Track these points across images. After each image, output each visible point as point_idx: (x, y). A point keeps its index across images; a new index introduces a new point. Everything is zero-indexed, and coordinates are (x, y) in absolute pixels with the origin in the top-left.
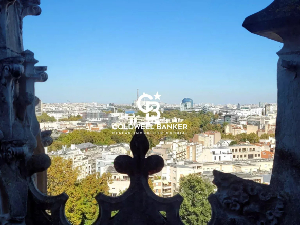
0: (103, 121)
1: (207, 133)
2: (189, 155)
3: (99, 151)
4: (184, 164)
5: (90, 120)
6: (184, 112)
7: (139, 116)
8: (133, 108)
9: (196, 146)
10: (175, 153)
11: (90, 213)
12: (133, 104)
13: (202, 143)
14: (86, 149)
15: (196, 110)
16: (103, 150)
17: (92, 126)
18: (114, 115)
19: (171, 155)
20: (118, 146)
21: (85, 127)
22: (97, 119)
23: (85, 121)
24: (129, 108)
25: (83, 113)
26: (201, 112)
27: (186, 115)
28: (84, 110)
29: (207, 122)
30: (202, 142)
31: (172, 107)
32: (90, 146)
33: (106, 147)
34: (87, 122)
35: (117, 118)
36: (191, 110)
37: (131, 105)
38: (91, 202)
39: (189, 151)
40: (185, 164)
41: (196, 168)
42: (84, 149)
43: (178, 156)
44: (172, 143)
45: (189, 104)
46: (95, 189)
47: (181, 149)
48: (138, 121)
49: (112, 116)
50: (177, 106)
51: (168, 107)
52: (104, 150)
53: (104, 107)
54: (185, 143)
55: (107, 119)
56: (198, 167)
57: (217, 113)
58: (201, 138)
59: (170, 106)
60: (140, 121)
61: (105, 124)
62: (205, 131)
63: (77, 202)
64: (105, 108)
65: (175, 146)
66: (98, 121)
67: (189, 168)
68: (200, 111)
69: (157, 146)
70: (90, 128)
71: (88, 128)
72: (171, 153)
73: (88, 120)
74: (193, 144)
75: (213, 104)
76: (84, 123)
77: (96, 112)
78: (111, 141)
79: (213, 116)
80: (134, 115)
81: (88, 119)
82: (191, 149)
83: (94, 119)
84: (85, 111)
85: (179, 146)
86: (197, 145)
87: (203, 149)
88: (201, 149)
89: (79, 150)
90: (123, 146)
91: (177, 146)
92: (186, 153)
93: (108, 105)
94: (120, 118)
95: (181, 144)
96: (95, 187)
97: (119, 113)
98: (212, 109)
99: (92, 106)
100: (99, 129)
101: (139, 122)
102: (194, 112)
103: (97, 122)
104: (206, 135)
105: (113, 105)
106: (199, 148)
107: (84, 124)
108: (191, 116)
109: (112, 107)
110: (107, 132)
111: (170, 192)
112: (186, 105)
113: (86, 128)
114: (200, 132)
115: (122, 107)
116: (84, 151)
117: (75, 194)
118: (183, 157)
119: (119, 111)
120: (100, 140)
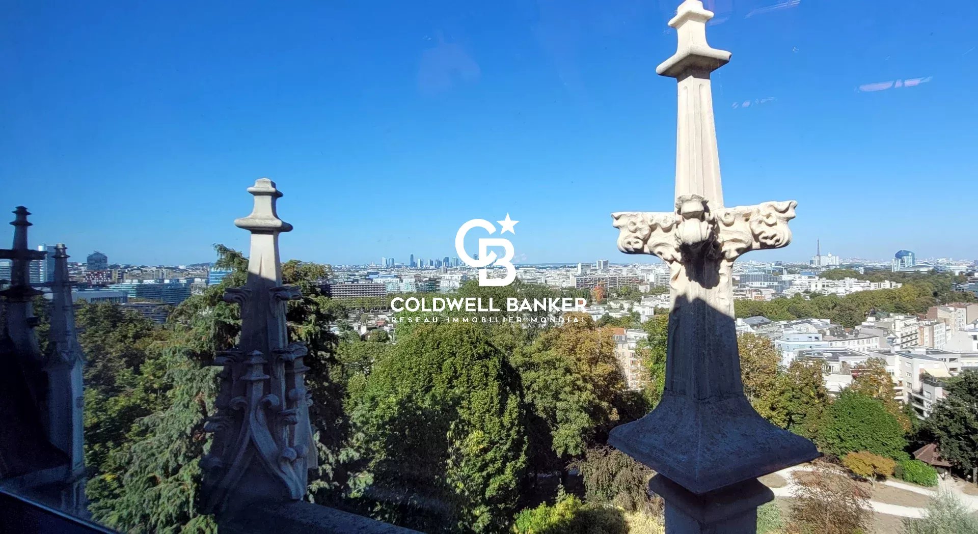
0: (769, 287)
1: (952, 306)
2: (923, 340)
3: (776, 329)
4: (925, 354)
5: (750, 285)
6: (900, 272)
7: (824, 279)
8: (811, 268)
9: (935, 326)
10: (899, 335)
11: (798, 414)
12: (811, 262)
13: (945, 322)
14: (758, 325)
15: (922, 270)
16: (781, 327)
17: (754, 294)
18: (786, 277)
19: (893, 339)
20: (803, 322)
21: (745, 295)
22: (761, 284)
23: (744, 286)
24: (806, 267)
25: (741, 276)
26: (932, 272)
27: (904, 276)
28: (739, 271)
29: (945, 288)
30: (945, 320)
31: (878, 265)
32: (763, 321)
33: (785, 322)
34: (747, 288)
35: (791, 283)
36: (912, 269)
37: (808, 264)
38: (798, 398)
39: (922, 334)
40: (927, 353)
41: (948, 360)
42: (755, 325)
43: (904, 340)
44: (892, 320)
45: (908, 260)
46: (806, 381)
47: (909, 330)
48: (824, 286)
49: (783, 279)
50: (885, 263)
51: (871, 265)
52: (783, 327)
53: (768, 267)
54: (913, 321)
55: (776, 284)
56: (951, 360)
57: (962, 273)
58: (941, 313)
59: (874, 264)
60: (827, 286)
61: (773, 291)
62: (943, 302)
63: (780, 398)
64: (770, 268)
65: (899, 325)
66: (763, 286)
67: (936, 360)
68: (928, 271)
69: (863, 323)
70: (752, 297)
71: (749, 296)
72: (892, 336)
73: (748, 286)
74: (927, 322)
75: (951, 259)
76: (742, 289)
77: (756, 273)
78: (789, 314)
79: (956, 278)
80: (817, 278)
81: (747, 283)
82: (927, 329)
83: (756, 284)
84: (741, 273)
85: (906, 325)
86: (936, 323)
87: (947, 330)
88: (944, 330)
89: (749, 326)
90: (810, 323)
91: (903, 325)
92: (918, 336)
93: (773, 264)
94: (796, 283)
95: (909, 322)
96: (804, 379)
97: (792, 276)
98: (952, 267)
99: (750, 266)
100: (764, 297)
101: (826, 288)
102: (918, 272)
103: (761, 288)
104: (952, 309)
105: (780, 264)
106: (940, 330)
107: (742, 291)
108: (914, 279)
109: (779, 266)
110: (780, 301)
111: (902, 395)
112: (903, 262)
113: (747, 296)
114: (936, 304)
115: (795, 266)
116: (756, 327)
117: (777, 384)
118: (914, 343)
119: (790, 272)
120: (771, 313)
